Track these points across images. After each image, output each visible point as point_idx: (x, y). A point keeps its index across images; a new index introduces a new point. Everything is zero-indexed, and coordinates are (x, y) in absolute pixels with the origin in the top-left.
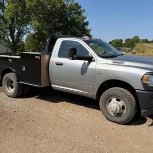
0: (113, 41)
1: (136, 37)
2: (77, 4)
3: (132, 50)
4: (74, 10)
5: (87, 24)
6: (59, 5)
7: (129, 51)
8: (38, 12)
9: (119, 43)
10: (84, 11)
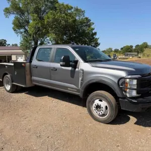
0: (124, 47)
1: (144, 43)
2: (87, 18)
3: (137, 55)
4: (84, 23)
5: (95, 34)
6: (70, 20)
7: (136, 56)
8: (54, 26)
9: (129, 49)
10: (93, 24)
